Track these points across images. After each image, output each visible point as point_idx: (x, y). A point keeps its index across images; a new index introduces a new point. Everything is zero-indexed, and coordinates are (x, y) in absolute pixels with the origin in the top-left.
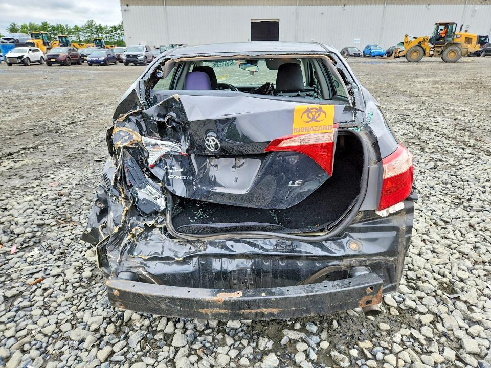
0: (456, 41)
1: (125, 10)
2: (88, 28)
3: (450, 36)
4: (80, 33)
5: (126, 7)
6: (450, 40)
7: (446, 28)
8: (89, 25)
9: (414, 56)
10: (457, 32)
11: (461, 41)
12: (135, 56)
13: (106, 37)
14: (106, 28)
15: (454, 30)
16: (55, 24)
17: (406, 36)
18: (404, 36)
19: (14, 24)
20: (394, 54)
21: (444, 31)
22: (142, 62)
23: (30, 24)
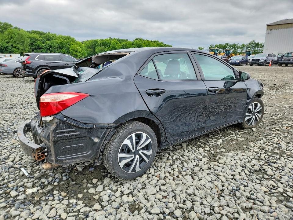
1: (269, 33)
2: (250, 45)
4: (245, 48)
5: (269, 31)
8: (251, 43)
12: (258, 60)
13: (260, 49)
14: (262, 44)
16: (231, 44)
19: (212, 45)
22: (262, 63)
23: (220, 45)
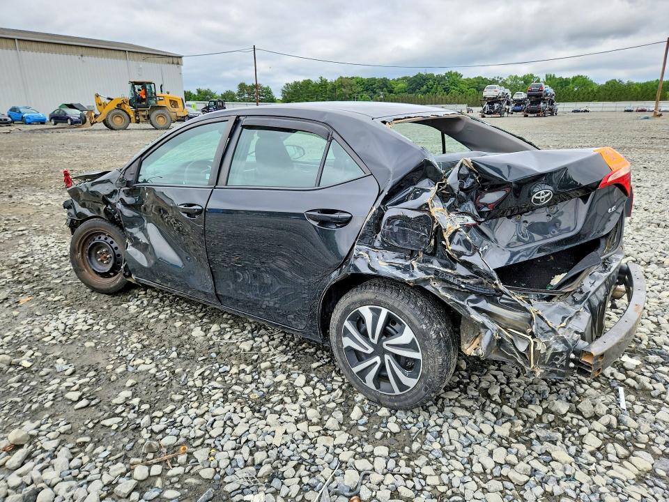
0: (160, 103)
3: (151, 98)
6: (153, 102)
7: (144, 87)
9: (117, 122)
10: (158, 93)
11: (166, 103)
15: (153, 90)
17: (97, 96)
18: (94, 97)
20: (88, 119)
21: (143, 91)
